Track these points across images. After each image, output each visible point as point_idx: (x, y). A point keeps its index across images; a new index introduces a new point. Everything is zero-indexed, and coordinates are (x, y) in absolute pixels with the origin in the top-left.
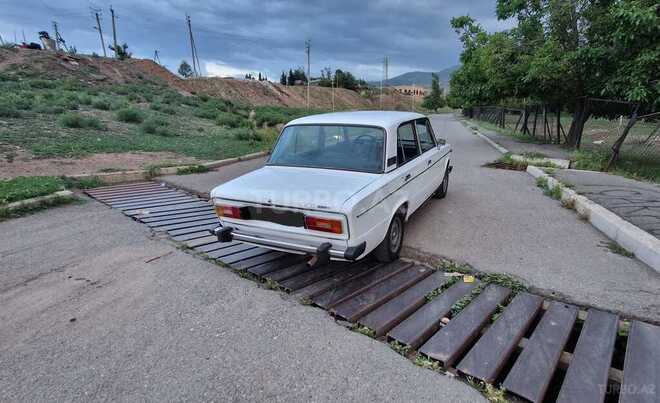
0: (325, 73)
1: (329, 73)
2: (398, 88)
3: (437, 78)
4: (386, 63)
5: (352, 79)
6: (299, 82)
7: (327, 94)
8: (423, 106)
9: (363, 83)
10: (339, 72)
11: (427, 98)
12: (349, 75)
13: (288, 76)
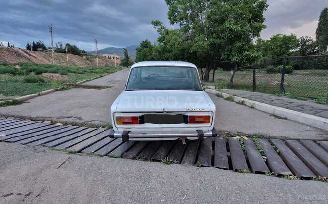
0: (58, 45)
1: (61, 45)
2: (104, 55)
3: (126, 51)
4: (96, 42)
5: (77, 49)
6: (41, 49)
7: (62, 57)
8: (120, 65)
9: (84, 52)
10: (68, 45)
11: (122, 60)
12: (74, 46)
13: (32, 45)
